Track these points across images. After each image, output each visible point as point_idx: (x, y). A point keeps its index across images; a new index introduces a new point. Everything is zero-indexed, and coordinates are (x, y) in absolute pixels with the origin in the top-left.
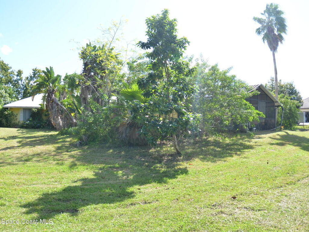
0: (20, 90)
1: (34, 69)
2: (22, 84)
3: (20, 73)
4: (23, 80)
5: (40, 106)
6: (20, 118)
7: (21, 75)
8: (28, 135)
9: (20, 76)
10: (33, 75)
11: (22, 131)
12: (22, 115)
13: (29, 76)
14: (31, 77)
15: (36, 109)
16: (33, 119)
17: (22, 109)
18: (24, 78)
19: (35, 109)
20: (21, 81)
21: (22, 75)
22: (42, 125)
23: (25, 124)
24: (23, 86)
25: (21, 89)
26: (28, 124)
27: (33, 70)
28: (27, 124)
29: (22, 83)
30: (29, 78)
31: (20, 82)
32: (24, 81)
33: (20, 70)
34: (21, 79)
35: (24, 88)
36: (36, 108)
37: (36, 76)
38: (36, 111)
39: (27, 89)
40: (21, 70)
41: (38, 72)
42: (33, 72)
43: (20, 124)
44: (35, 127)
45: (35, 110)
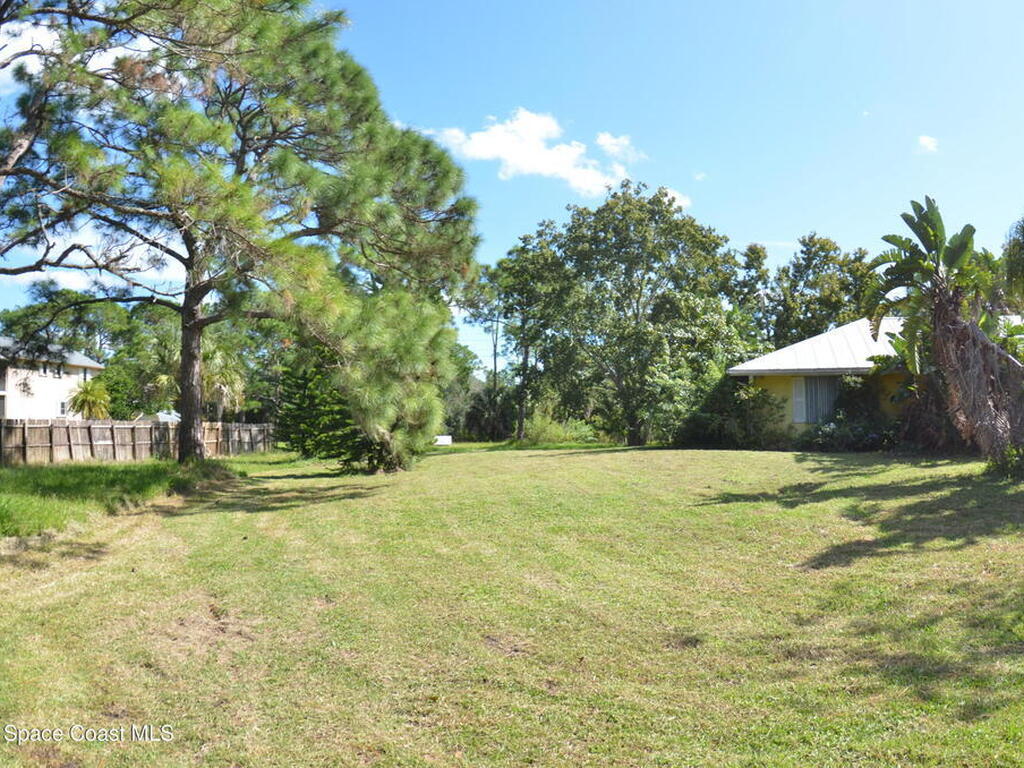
0: (761, 315)
1: (805, 240)
2: (767, 295)
3: (755, 256)
4: (772, 279)
5: (871, 364)
6: (796, 414)
7: (761, 264)
8: (858, 478)
9: (758, 268)
10: (804, 259)
11: (819, 462)
12: (803, 399)
13: (791, 262)
14: (797, 267)
15: (858, 376)
16: (851, 416)
17: (802, 379)
18: (773, 274)
19: (854, 378)
20: (765, 283)
21: (765, 261)
22: (886, 436)
23: (818, 436)
24: (771, 300)
25: (767, 311)
26: (830, 435)
27: (803, 243)
28: (826, 435)
29: (768, 291)
30: (791, 271)
31: (759, 285)
32: (774, 285)
33: (755, 246)
34: (762, 277)
35: (774, 308)
36: (857, 372)
37: (814, 262)
38: (859, 386)
39: (787, 309)
40: (759, 247)
41: (822, 248)
42: (805, 249)
43: (795, 435)
44: (860, 445)
45: (856, 382)
